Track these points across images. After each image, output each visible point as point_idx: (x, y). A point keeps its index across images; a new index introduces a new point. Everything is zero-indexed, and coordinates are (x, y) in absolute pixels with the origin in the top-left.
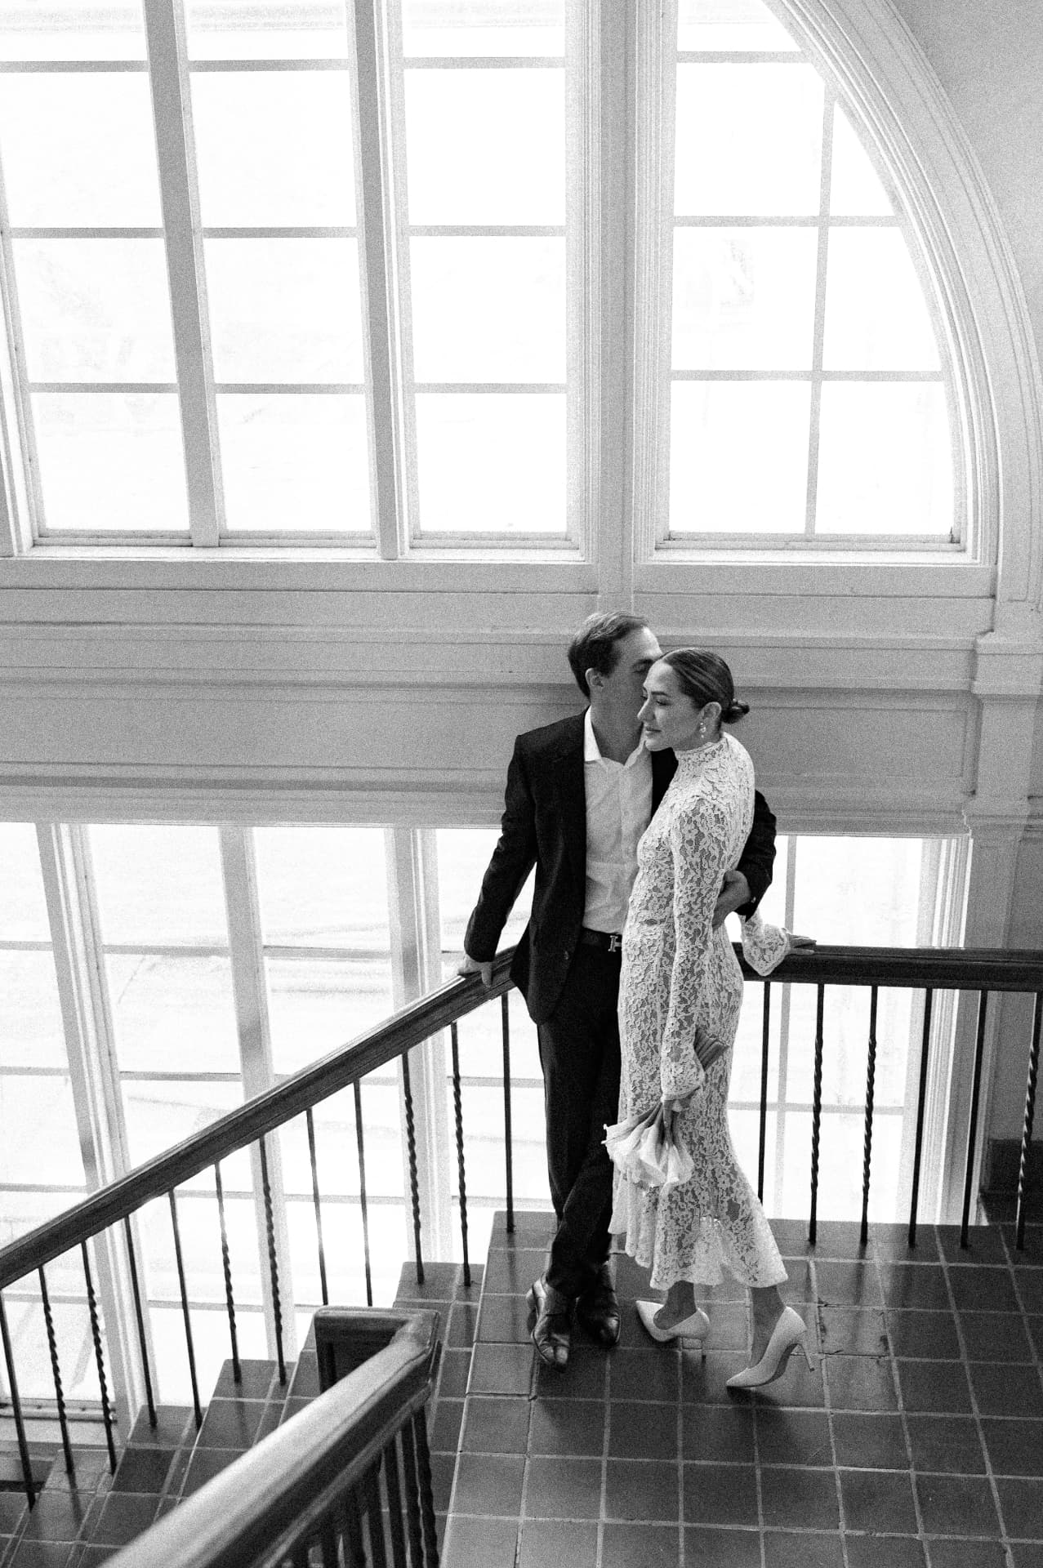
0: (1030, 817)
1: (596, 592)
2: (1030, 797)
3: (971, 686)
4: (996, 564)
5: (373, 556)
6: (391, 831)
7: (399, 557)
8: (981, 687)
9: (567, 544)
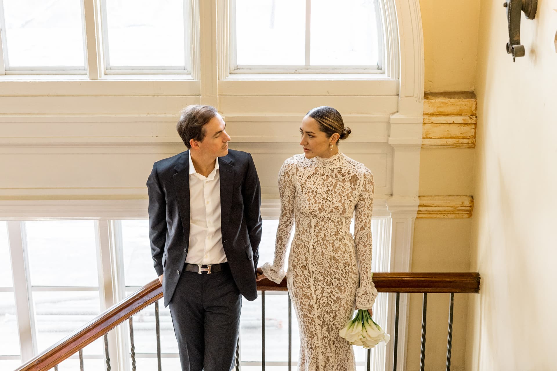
0: (419, 206)
1: (200, 95)
2: (419, 197)
3: (388, 140)
4: (399, 78)
5: (86, 78)
6: (97, 221)
7: (99, 78)
8: (392, 140)
9: (186, 72)
